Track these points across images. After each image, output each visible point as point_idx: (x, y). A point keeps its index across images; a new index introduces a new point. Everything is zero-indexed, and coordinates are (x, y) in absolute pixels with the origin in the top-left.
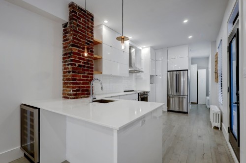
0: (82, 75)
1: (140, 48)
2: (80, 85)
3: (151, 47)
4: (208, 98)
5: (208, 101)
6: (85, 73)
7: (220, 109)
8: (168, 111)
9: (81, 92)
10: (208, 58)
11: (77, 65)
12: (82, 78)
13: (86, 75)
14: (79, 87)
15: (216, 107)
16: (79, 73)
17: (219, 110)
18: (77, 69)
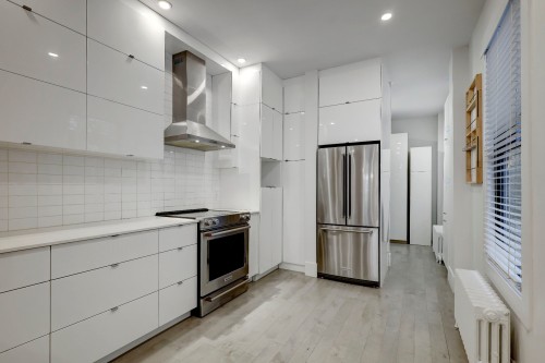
1: (229, 67)
3: (265, 65)
4: (438, 229)
5: (441, 239)
7: (508, 307)
8: (320, 275)
10: (436, 117)
15: (476, 275)
17: (503, 309)
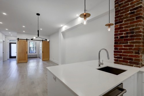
0: (123, 45)
2: (121, 54)
6: (127, 43)
9: (122, 59)
11: (119, 37)
12: (123, 47)
13: (129, 44)
14: (121, 55)
16: (120, 43)
18: (118, 40)
